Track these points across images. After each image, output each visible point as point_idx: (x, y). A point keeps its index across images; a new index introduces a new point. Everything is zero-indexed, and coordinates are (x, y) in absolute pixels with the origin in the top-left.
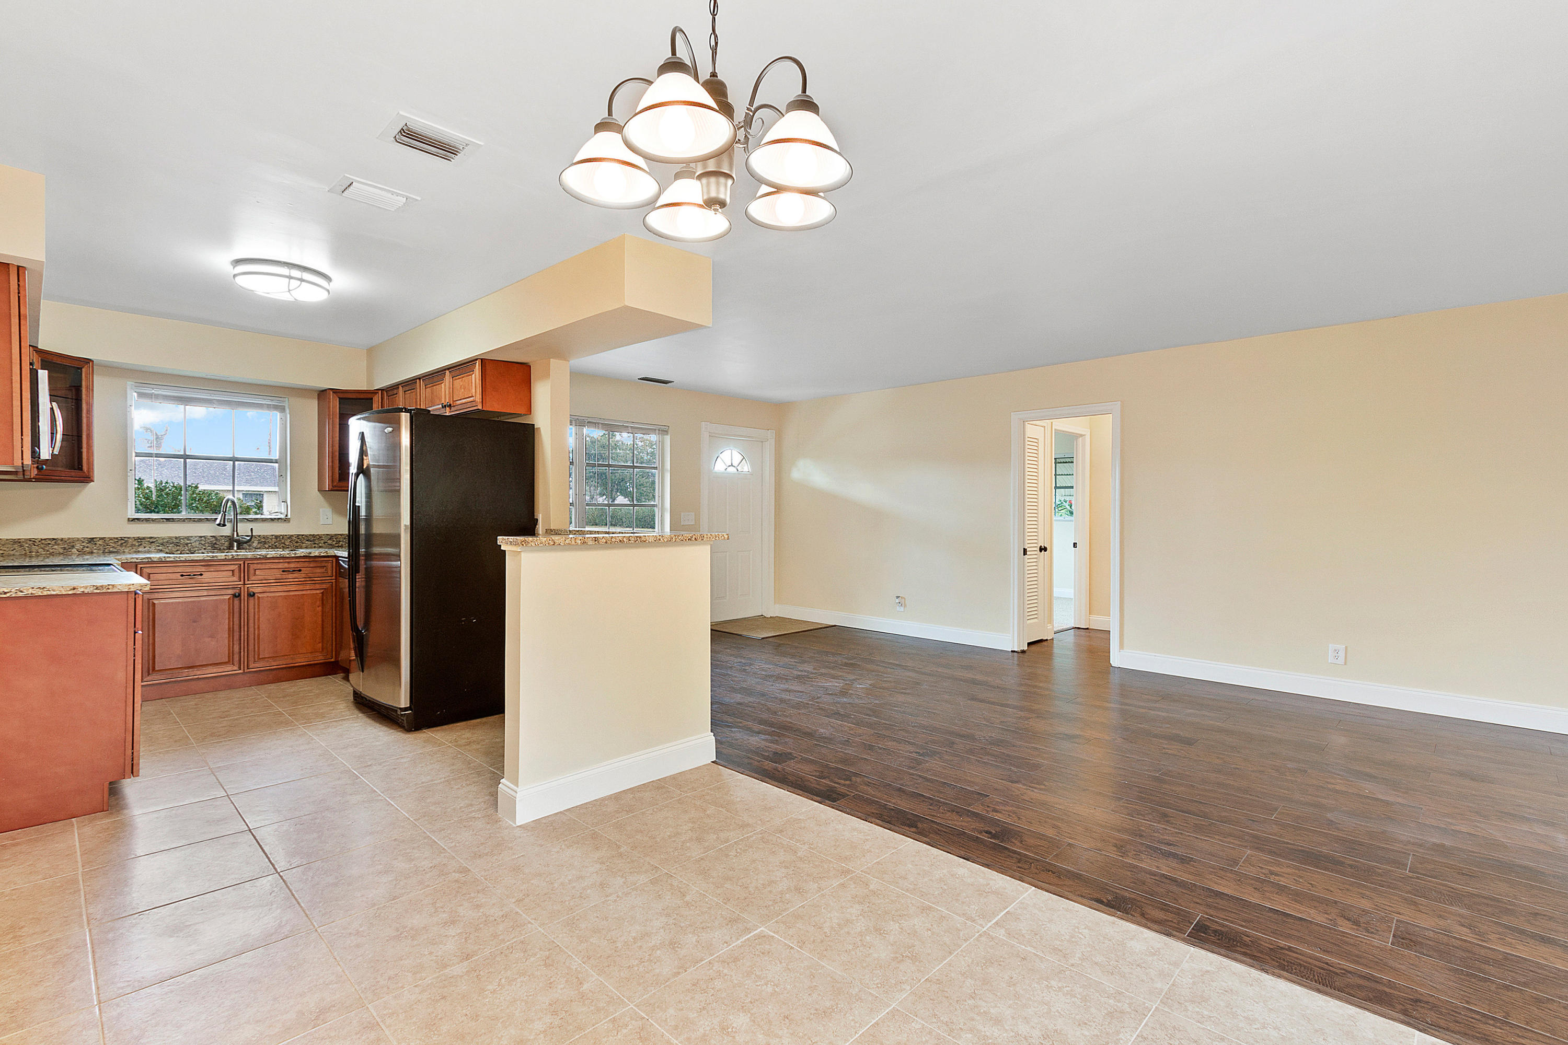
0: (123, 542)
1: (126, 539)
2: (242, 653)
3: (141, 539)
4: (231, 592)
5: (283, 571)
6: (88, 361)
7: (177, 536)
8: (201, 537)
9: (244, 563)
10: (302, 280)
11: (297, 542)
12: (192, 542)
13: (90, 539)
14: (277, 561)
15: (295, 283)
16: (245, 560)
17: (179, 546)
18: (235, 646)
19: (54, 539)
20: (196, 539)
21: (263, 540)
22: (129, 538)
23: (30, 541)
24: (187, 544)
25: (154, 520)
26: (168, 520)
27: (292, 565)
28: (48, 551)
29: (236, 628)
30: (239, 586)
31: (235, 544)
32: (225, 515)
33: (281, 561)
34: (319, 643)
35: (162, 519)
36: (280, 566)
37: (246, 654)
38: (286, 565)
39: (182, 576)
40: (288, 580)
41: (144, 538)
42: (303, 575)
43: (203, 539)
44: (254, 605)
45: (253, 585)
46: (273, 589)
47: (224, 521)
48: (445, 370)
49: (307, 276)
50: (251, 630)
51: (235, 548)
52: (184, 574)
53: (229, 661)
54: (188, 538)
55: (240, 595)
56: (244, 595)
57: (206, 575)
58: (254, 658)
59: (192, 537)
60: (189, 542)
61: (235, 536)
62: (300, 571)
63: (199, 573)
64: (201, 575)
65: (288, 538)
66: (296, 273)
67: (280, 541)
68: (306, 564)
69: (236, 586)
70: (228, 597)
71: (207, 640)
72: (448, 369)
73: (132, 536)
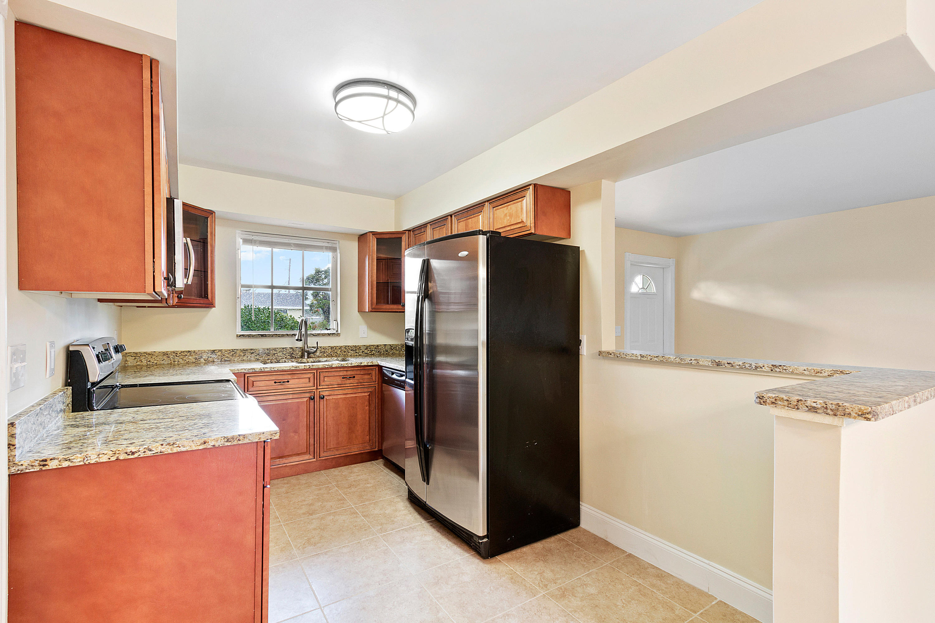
0: (234, 353)
1: (235, 351)
2: (316, 445)
3: (245, 351)
4: (308, 395)
5: (343, 378)
6: (211, 212)
7: (268, 347)
8: (283, 348)
9: (317, 371)
10: (398, 101)
11: (345, 352)
12: (277, 352)
13: (212, 351)
14: (339, 370)
15: (392, 103)
16: (317, 369)
17: (269, 355)
18: (310, 440)
19: (189, 351)
20: (280, 350)
21: (323, 350)
22: (237, 350)
23: (174, 353)
24: (274, 354)
25: (253, 336)
26: (262, 336)
27: (349, 373)
28: (185, 360)
29: (312, 424)
30: (314, 391)
31: (306, 353)
32: (301, 332)
33: (342, 369)
34: (367, 435)
35: (258, 335)
36: (341, 374)
37: (318, 446)
38: (345, 373)
39: (275, 382)
40: (346, 385)
41: (247, 350)
42: (356, 381)
43: (284, 350)
44: (324, 405)
45: (323, 390)
46: (336, 393)
47: (301, 338)
48: (485, 202)
49: (402, 98)
50: (322, 426)
51: (306, 357)
52: (276, 381)
53: (307, 452)
54: (275, 349)
55: (314, 398)
56: (317, 398)
57: (291, 382)
58: (324, 448)
59: (278, 348)
60: (275, 352)
61: (306, 348)
62: (354, 377)
63: (287, 381)
64: (288, 382)
65: (339, 348)
66: (393, 94)
67: (334, 351)
68: (358, 372)
69: (311, 391)
70: (305, 400)
71: (292, 434)
72: (488, 201)
73: (239, 348)
